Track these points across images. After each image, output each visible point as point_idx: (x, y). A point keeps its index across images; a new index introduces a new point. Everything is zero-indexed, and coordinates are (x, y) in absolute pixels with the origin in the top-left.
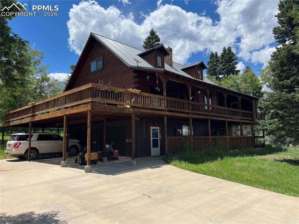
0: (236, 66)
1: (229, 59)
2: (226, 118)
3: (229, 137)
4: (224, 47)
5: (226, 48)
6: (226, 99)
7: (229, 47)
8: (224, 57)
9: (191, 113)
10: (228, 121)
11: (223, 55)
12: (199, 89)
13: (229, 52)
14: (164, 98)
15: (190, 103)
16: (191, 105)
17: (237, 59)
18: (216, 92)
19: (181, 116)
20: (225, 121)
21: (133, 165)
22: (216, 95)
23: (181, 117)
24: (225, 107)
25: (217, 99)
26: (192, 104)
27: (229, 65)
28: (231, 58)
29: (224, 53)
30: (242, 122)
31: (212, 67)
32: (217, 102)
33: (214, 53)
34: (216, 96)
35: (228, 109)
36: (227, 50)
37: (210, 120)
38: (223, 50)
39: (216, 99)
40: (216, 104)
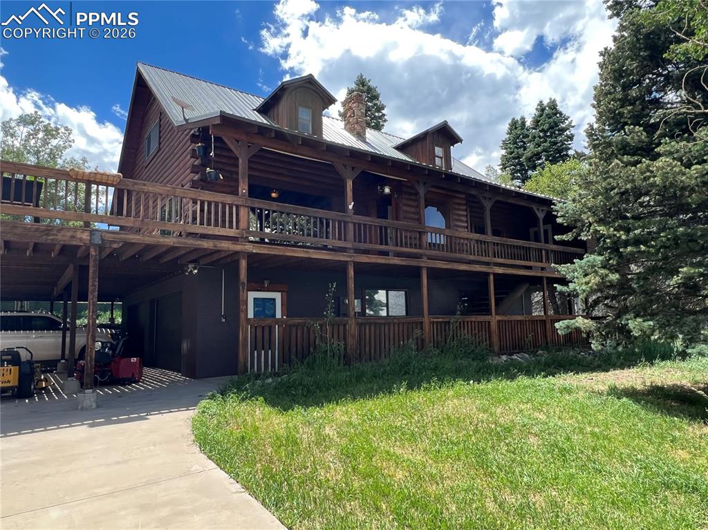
0: (570, 144)
1: (551, 127)
2: (488, 264)
3: (499, 318)
4: (541, 102)
5: (545, 103)
6: (488, 213)
7: (551, 99)
8: (539, 124)
9: (350, 249)
10: (495, 275)
11: (536, 122)
12: (384, 182)
13: (551, 111)
14: (236, 203)
15: (348, 219)
16: (351, 226)
17: (573, 127)
18: (464, 196)
19: (307, 256)
20: (487, 274)
21: (79, 407)
22: (466, 204)
23: (310, 259)
24: (487, 234)
25: (467, 215)
26: (354, 224)
27: (550, 142)
28: (556, 124)
29: (541, 115)
30: (547, 278)
31: (512, 153)
32: (467, 222)
33: (517, 120)
34: (465, 207)
35: (497, 239)
36: (547, 108)
37: (428, 269)
38: (537, 109)
39: (465, 213)
40: (464, 227)
